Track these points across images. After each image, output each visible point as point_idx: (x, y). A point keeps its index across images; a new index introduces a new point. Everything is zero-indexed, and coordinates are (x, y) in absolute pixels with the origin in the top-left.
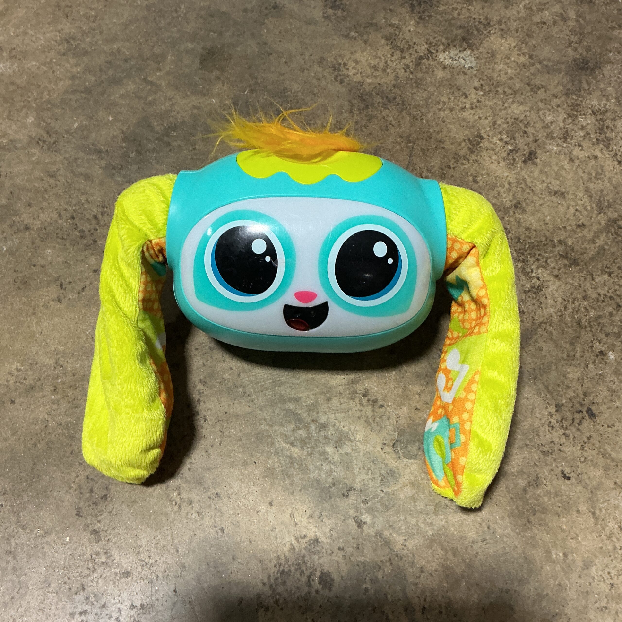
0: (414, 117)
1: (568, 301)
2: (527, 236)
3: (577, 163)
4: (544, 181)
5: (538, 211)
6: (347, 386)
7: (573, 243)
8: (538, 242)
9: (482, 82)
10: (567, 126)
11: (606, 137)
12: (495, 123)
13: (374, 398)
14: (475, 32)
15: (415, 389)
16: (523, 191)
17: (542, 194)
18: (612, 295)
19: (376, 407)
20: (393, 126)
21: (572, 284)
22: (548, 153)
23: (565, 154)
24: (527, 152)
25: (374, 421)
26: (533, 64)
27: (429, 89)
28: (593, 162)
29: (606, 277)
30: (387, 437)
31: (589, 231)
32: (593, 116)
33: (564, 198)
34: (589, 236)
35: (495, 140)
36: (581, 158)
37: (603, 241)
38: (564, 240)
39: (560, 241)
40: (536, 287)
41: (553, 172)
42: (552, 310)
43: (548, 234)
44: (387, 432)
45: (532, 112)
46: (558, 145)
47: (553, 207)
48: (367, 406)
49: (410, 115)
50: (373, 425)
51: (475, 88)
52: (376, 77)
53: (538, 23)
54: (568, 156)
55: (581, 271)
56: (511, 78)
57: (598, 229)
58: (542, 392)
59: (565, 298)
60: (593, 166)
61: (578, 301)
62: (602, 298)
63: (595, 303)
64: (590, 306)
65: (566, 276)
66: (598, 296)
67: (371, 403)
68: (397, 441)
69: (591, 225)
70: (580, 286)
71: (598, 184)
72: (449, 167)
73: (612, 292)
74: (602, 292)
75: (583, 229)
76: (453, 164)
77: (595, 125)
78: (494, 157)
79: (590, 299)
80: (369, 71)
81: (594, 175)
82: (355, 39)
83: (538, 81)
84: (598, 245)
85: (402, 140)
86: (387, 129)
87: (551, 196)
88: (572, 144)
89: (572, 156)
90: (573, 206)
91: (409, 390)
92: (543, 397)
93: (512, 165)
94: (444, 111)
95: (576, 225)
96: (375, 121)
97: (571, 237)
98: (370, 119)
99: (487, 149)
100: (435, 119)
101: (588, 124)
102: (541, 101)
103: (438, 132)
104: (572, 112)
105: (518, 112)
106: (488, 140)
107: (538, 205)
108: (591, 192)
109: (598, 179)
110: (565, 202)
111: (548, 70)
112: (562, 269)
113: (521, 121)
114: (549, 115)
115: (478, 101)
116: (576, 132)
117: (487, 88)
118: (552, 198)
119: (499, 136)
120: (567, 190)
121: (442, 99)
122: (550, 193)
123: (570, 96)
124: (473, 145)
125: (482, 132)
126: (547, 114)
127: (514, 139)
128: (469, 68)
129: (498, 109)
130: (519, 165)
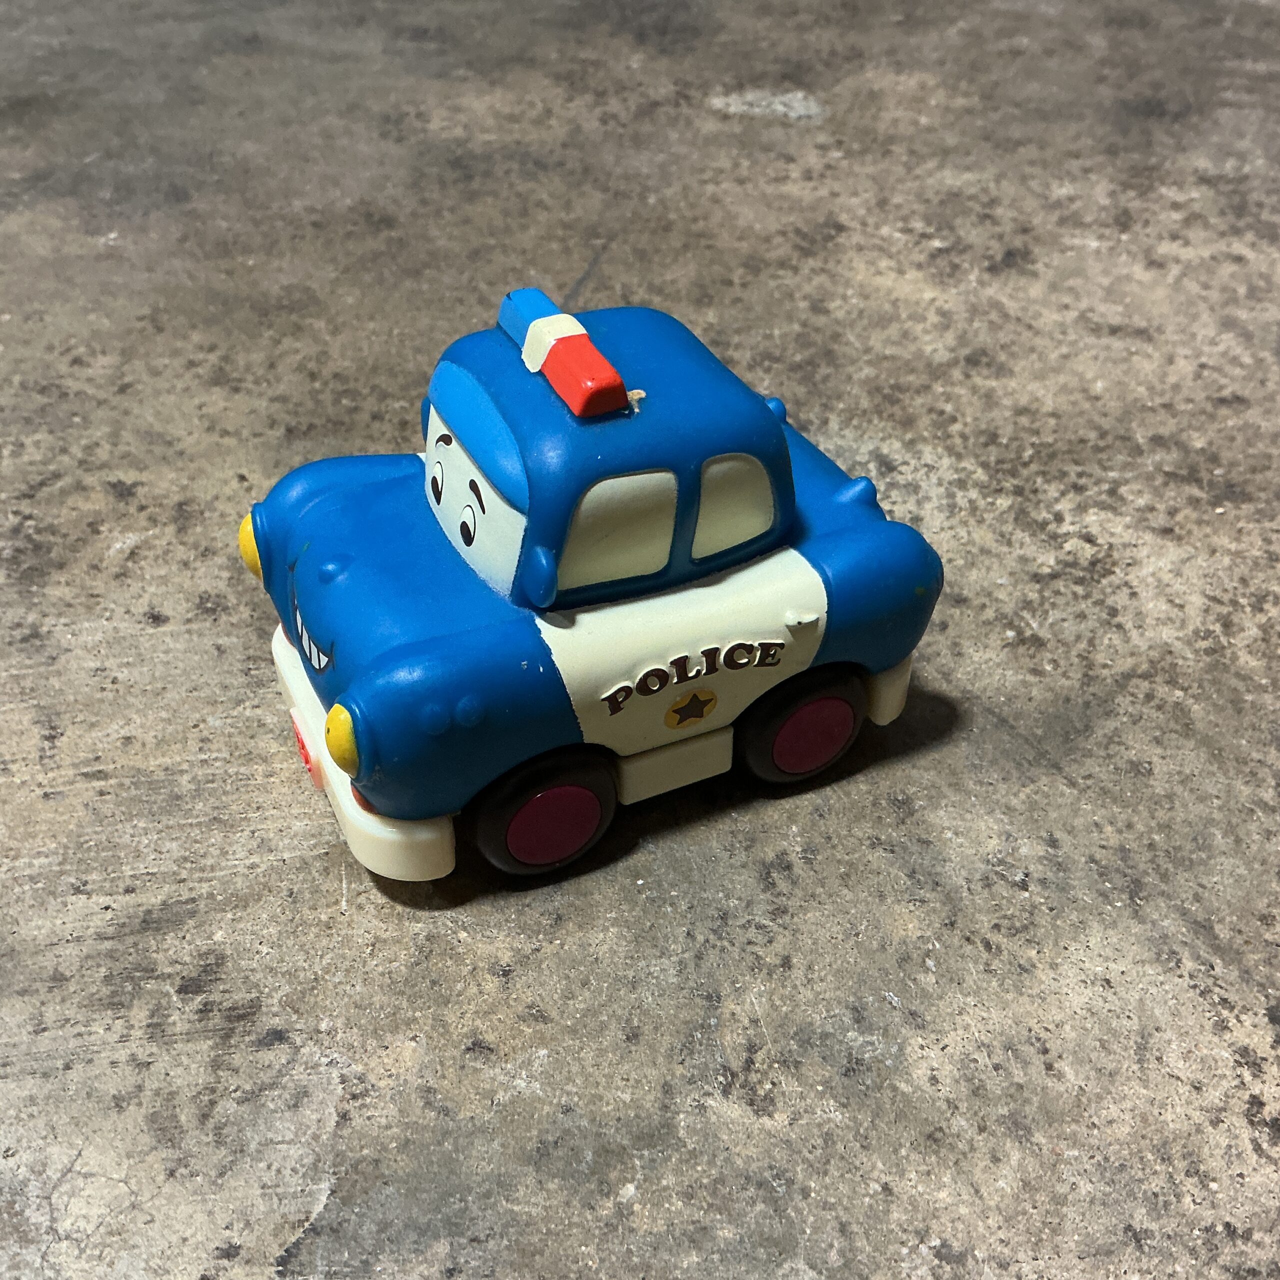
0: (617, 194)
1: (1234, 603)
2: (1024, 429)
3: (1175, 271)
4: (1066, 307)
5: (1057, 370)
6: (108, 945)
7: (1210, 443)
8: (1070, 441)
9: (838, 137)
10: (1122, 204)
11: (1259, 221)
12: (882, 203)
13: (241, 996)
14: (820, 67)
15: (483, 949)
16: (993, 327)
17: (1064, 333)
19: (242, 1041)
20: (546, 208)
21: (1238, 554)
22: (1069, 254)
23: (1129, 253)
24: (997, 250)
25: (205, 1117)
26: (996, 109)
27: (673, 150)
28: (1228, 269)
30: (262, 1206)
31: (1268, 412)
32: (1204, 188)
33: (1150, 339)
34: (1272, 424)
35: (885, 231)
36: (1190, 261)
38: (1172, 436)
39: (1158, 441)
40: (1085, 563)
41: (1095, 288)
42: (1167, 634)
43: (1106, 424)
44: (268, 1178)
45: (1004, 182)
46: (1101, 237)
47: (1115, 361)
48: (189, 1037)
49: (606, 190)
50: (190, 1143)
51: (818, 146)
52: (511, 132)
53: (1000, 54)
54: (1141, 257)
55: (1264, 515)
56: (930, 130)
58: (1185, 955)
59: (1218, 593)
60: (1233, 276)
61: (1276, 603)
65: (1208, 530)
67: (216, 1020)
68: (315, 1230)
69: (1271, 398)
70: (1273, 558)
71: (1264, 310)
72: (730, 283)
75: (1242, 408)
76: (742, 278)
77: (1215, 201)
78: (884, 263)
80: (490, 122)
81: (1242, 290)
82: (466, 79)
83: (1016, 132)
85: (569, 233)
86: (524, 213)
87: (1099, 337)
88: (1148, 236)
89: (1155, 257)
90: (1186, 357)
91: (451, 952)
92: (1191, 976)
93: (950, 276)
94: (717, 183)
95: (1208, 398)
96: (490, 200)
97: (1197, 429)
98: (472, 197)
99: (860, 248)
100: (686, 197)
101: (1192, 200)
102: (1032, 163)
103: (695, 220)
104: (1134, 181)
105: (958, 183)
106: (864, 233)
107: (1053, 356)
108: (1243, 328)
109: (1260, 300)
110: (1156, 348)
111: (1043, 116)
112: (1187, 512)
113: (971, 198)
114: (1061, 186)
115: (828, 167)
116: (1155, 213)
117: (856, 146)
118: (1105, 341)
119: (900, 224)
120: (1155, 323)
121: (715, 165)
122: (1096, 330)
123: (1122, 154)
124: (813, 241)
125: (844, 218)
126: (1055, 185)
127: (952, 228)
128: (800, 118)
129: (892, 179)
130: (972, 277)
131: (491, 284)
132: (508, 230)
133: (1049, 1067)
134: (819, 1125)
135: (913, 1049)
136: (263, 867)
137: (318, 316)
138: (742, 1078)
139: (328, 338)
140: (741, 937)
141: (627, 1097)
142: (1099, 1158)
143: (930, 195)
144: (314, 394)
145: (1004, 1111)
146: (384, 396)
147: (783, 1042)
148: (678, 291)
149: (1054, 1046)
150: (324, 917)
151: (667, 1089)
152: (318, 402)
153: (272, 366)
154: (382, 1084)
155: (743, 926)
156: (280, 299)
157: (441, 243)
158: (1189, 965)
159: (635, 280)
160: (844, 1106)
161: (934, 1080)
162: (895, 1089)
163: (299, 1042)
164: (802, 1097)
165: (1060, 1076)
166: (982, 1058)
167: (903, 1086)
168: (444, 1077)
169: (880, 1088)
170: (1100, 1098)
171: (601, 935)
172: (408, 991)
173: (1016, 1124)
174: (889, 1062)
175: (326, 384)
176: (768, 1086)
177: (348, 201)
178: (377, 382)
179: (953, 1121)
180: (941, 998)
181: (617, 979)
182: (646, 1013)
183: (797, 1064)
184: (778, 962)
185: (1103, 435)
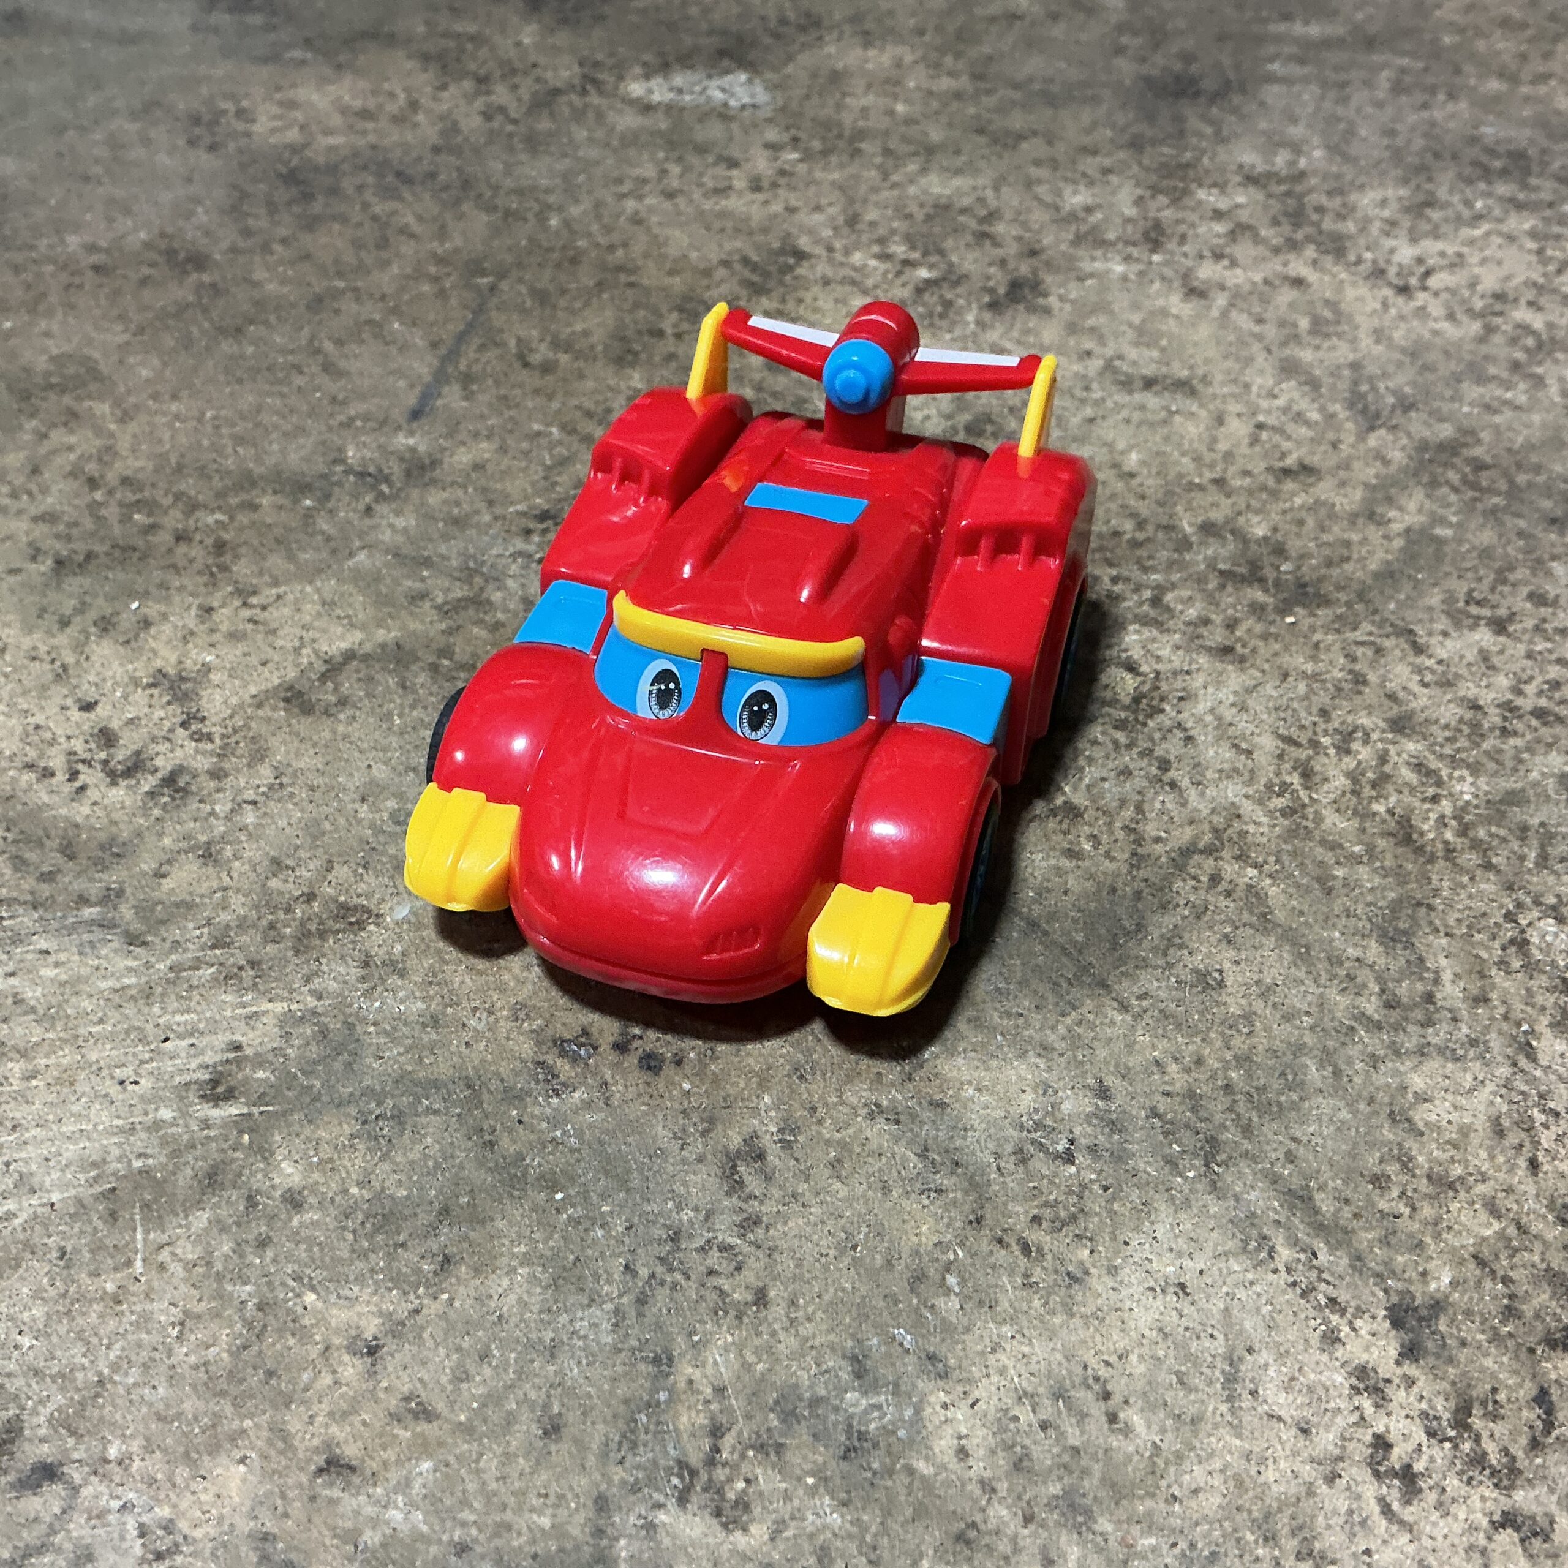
0: (508, 214)
1: (1314, 744)
3: (1221, 300)
4: (1089, 353)
5: (1081, 440)
7: (1275, 530)
8: (1101, 535)
9: (793, 131)
10: (1151, 214)
11: (1321, 232)
12: (853, 221)
14: (767, 40)
15: (340, 1316)
17: (1087, 388)
18: (1543, 702)
20: (413, 236)
21: (1315, 677)
22: (1089, 282)
23: (1163, 278)
24: (1000, 281)
26: (989, 92)
27: (581, 153)
28: (1286, 296)
29: (1484, 637)
31: (1343, 484)
32: (1252, 190)
33: (1193, 393)
34: (1349, 500)
35: (857, 258)
36: (1237, 286)
37: (1420, 511)
38: (1228, 521)
39: (1208, 529)
40: (1127, 701)
41: (1124, 328)
42: (1233, 791)
43: (1144, 509)
45: (1005, 190)
46: (1128, 259)
47: (1152, 425)
49: (491, 209)
51: (768, 146)
52: (364, 133)
53: (993, 19)
54: (1176, 284)
55: (1345, 622)
56: (909, 121)
57: (1377, 476)
58: (1279, 1240)
59: (1294, 732)
60: (1292, 305)
61: (1366, 741)
62: (1497, 720)
63: (1462, 742)
64: (1441, 757)
65: (1277, 647)
66: (1469, 715)
69: (1346, 466)
70: (1359, 680)
71: (1333, 348)
72: (660, 334)
73: (1540, 693)
74: (1487, 698)
75: (1311, 480)
76: (675, 326)
77: (1266, 207)
79: (1434, 729)
80: (337, 120)
81: (1304, 323)
82: (303, 62)
83: (1017, 121)
84: (1397, 527)
85: (444, 269)
86: (383, 244)
87: (1130, 392)
88: (1185, 255)
89: (1196, 284)
90: (1239, 415)
91: (294, 1326)
92: (1289, 1270)
93: (942, 316)
94: (640, 198)
95: (1269, 469)
96: (336, 227)
97: (1257, 512)
98: (311, 224)
99: (826, 282)
100: (599, 217)
101: (1238, 206)
102: (1037, 163)
103: (611, 248)
104: (1165, 183)
105: (947, 192)
106: (831, 261)
107: (1075, 421)
108: (1308, 373)
109: (1327, 336)
110: (1201, 406)
111: (1051, 100)
112: (1248, 624)
113: (964, 211)
114: (1075, 193)
115: (782, 173)
116: (1193, 225)
117: (816, 145)
118: (1138, 397)
119: (876, 249)
120: (1200, 372)
121: (637, 172)
122: (1126, 384)
123: (1149, 149)
124: (766, 275)
125: (804, 242)
126: (1068, 191)
127: (942, 253)
128: (743, 107)
129: (863, 188)
130: (970, 318)
131: (340, 343)
132: (361, 269)
133: (1112, 1418)
134: (811, 1536)
135: (933, 1413)
136: (23, 1217)
137: (101, 398)
138: (704, 1476)
139: (113, 427)
140: (698, 1265)
141: (545, 1522)
142: (1183, 1545)
143: (913, 208)
144: (93, 507)
145: (1055, 1489)
146: (193, 507)
147: (759, 1417)
148: (592, 347)
149: (1118, 1387)
150: (110, 1287)
151: (602, 1504)
152: (99, 519)
153: (35, 471)
154: (198, 1533)
155: (702, 1250)
156: (48, 374)
157: (271, 287)
158: (1285, 1254)
159: (534, 333)
160: (844, 1504)
161: (963, 1453)
162: (910, 1471)
163: (77, 1478)
164: (787, 1497)
165: (1127, 1431)
166: (1025, 1414)
167: (923, 1467)
168: (286, 1515)
169: (891, 1472)
170: (1179, 1457)
171: (506, 1282)
172: (234, 1390)
173: (1072, 1505)
174: (902, 1433)
175: (111, 492)
176: (741, 1485)
177: (143, 235)
178: (183, 487)
179: (991, 1512)
180: (968, 1330)
181: (530, 1345)
182: (570, 1392)
183: (780, 1448)
184: (750, 1298)
185: (1141, 525)
